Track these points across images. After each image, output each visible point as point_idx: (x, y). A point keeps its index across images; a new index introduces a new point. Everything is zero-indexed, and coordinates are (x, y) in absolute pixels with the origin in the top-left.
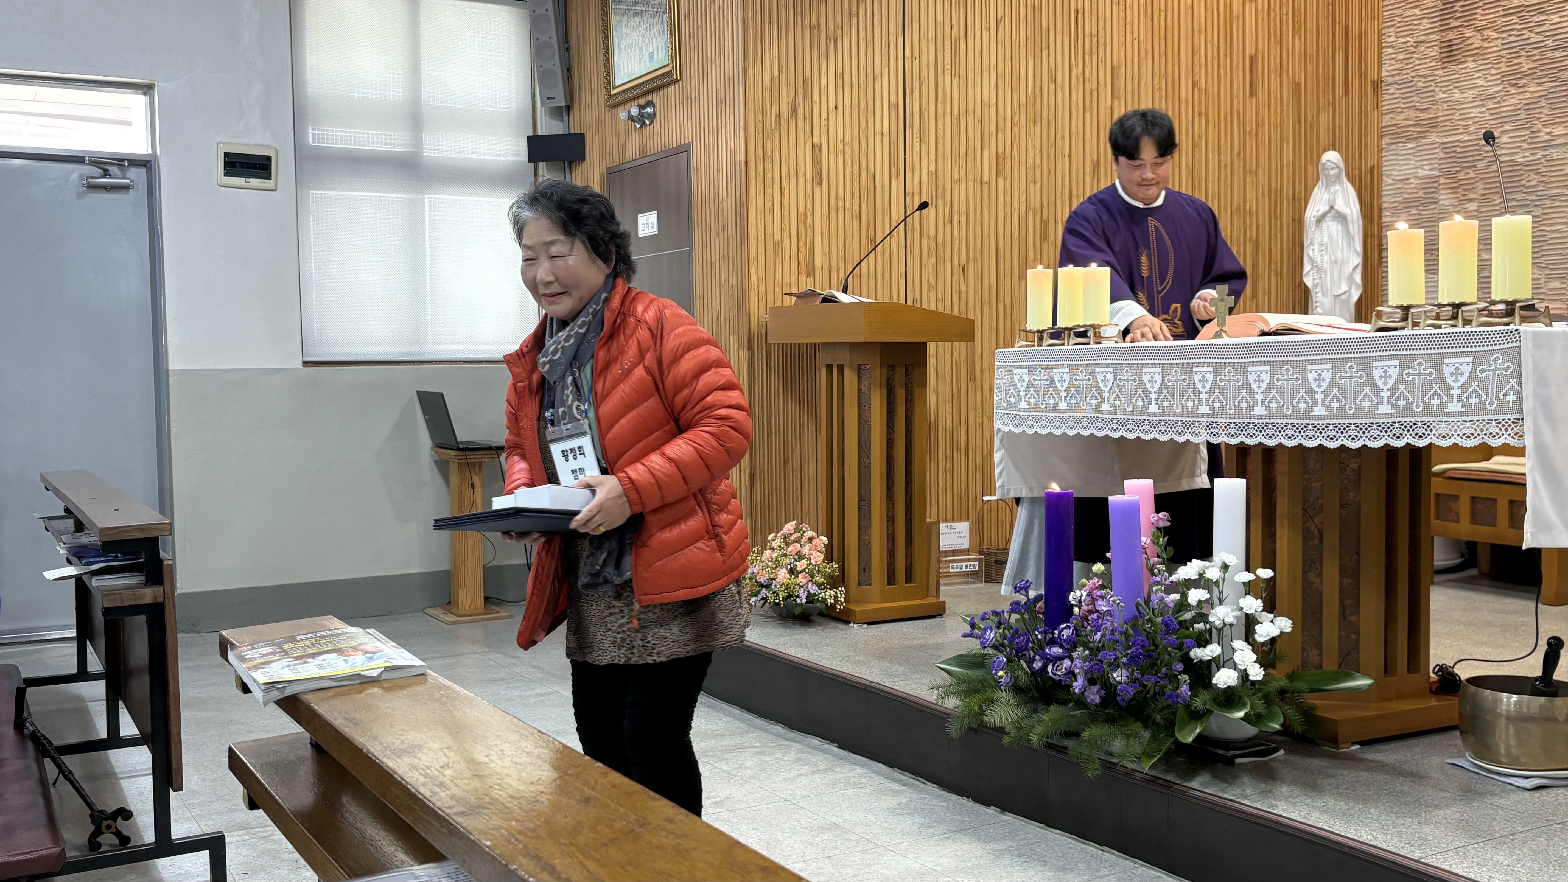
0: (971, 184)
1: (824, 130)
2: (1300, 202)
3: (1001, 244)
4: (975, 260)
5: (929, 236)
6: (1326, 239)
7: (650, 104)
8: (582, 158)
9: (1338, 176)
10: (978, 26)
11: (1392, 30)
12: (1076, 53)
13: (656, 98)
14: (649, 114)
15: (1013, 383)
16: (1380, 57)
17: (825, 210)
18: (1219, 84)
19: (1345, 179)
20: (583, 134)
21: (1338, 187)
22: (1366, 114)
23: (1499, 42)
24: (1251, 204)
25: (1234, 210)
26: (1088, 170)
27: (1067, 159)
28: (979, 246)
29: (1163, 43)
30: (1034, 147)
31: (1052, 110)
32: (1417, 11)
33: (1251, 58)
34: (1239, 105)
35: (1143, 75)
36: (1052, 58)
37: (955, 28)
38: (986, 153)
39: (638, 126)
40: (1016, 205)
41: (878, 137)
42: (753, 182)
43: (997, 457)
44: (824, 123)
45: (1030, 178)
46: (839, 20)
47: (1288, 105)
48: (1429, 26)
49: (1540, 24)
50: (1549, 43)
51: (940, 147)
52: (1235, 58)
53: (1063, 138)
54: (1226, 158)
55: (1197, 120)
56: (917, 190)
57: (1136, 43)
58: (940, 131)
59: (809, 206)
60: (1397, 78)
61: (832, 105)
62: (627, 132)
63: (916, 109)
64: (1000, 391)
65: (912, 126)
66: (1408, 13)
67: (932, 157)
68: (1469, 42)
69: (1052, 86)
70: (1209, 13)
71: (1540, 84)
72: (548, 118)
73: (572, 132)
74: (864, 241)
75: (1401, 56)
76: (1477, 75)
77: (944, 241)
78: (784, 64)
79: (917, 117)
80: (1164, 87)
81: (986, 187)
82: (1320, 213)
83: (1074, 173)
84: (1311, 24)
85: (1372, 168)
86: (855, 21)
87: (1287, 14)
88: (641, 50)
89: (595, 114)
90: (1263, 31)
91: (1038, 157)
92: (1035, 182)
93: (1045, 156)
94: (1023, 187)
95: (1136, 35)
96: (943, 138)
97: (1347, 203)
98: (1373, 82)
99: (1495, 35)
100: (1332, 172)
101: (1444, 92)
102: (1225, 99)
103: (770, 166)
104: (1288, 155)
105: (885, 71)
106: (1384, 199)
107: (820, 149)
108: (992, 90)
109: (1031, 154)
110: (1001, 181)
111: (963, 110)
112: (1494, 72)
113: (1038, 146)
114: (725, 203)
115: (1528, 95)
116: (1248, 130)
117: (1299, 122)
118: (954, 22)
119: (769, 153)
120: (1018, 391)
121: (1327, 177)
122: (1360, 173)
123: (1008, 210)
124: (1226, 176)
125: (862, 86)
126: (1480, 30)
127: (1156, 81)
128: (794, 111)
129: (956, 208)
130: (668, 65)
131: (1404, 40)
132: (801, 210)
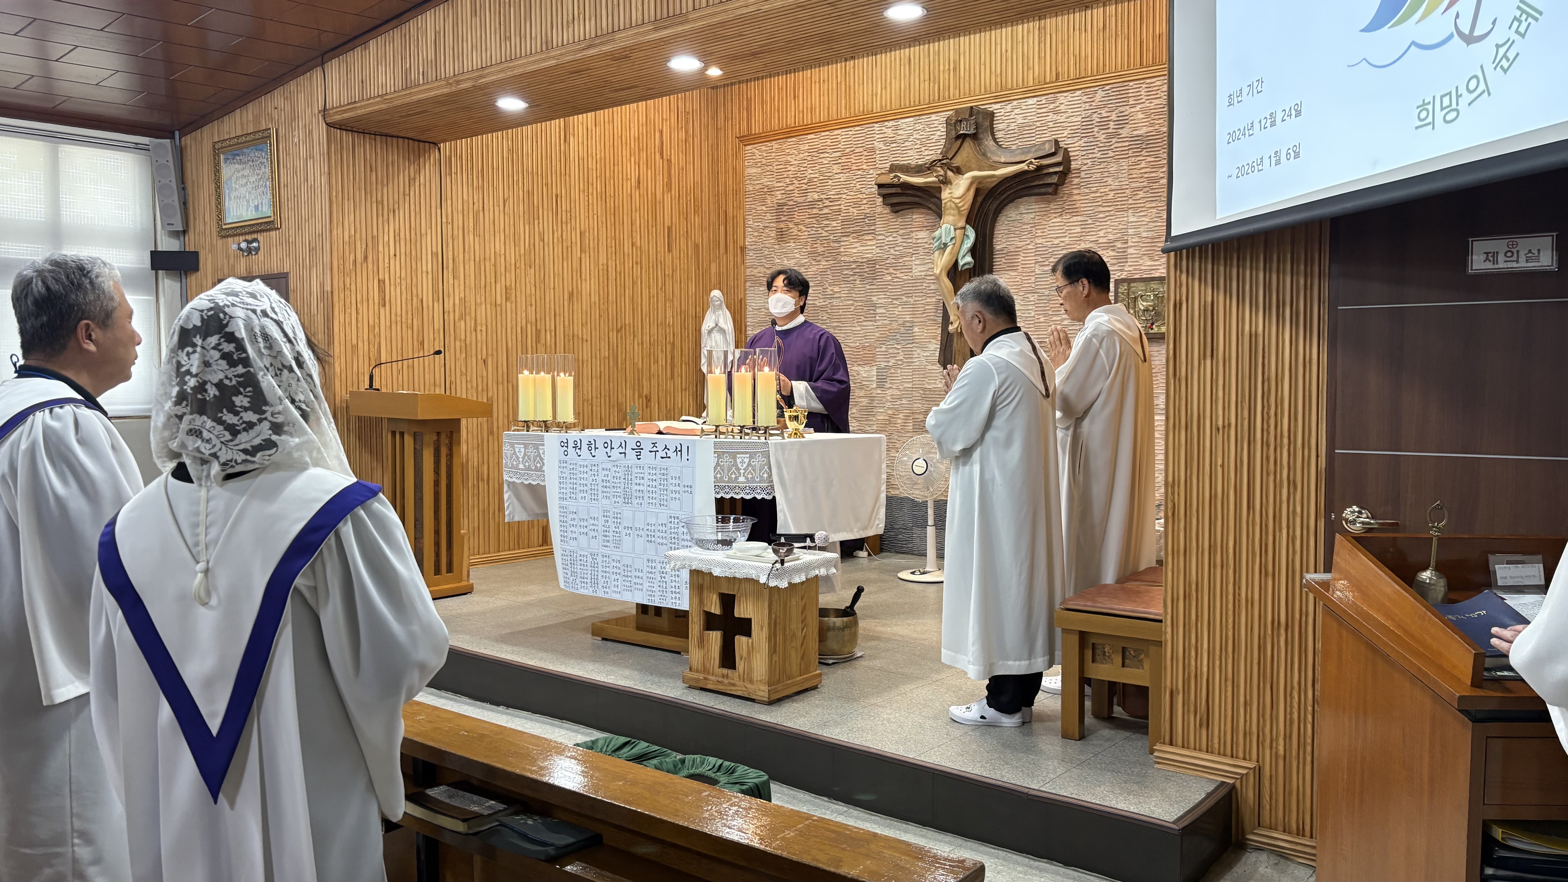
0: (488, 306)
1: (387, 270)
2: (699, 320)
3: (510, 345)
4: (492, 355)
5: (460, 340)
6: (714, 344)
7: (255, 240)
8: (196, 269)
9: (720, 305)
10: (491, 204)
11: (750, 217)
12: (557, 223)
13: (260, 237)
14: (255, 248)
15: (515, 453)
16: (744, 233)
17: (388, 324)
18: (649, 244)
19: (724, 307)
20: (198, 252)
21: (720, 312)
22: (737, 266)
23: (806, 233)
24: (670, 320)
25: (659, 324)
26: (566, 297)
27: (552, 290)
28: (495, 346)
29: (613, 217)
30: (530, 282)
31: (542, 259)
32: (764, 208)
33: (668, 228)
34: (661, 257)
35: (600, 238)
36: (541, 225)
37: (476, 204)
38: (498, 286)
39: (246, 254)
40: (519, 320)
41: (424, 275)
42: (337, 305)
43: (506, 496)
44: (387, 265)
45: (528, 303)
46: (396, 198)
47: (691, 258)
48: (770, 218)
49: (827, 226)
50: (831, 237)
51: (467, 281)
52: (658, 227)
53: (549, 277)
54: (654, 291)
55: (635, 266)
56: (451, 310)
57: (595, 216)
58: (466, 271)
59: (377, 321)
60: (754, 247)
61: (392, 253)
62: (236, 257)
63: (451, 257)
64: (507, 457)
65: (448, 268)
66: (758, 208)
67: (462, 288)
68: (791, 231)
69: (541, 243)
70: (642, 198)
71: (827, 261)
72: (167, 238)
73: (187, 250)
74: (415, 343)
75: (756, 234)
76: (796, 251)
77: (471, 343)
78: (358, 226)
79: (451, 261)
80: (614, 245)
81: (499, 308)
82: (710, 327)
83: (557, 300)
84: (705, 207)
85: (741, 300)
86: (407, 198)
87: (690, 201)
88: (248, 202)
89: (208, 239)
90: (675, 210)
91: (533, 289)
92: (531, 305)
93: (538, 289)
94: (524, 308)
95: (595, 212)
96: (470, 276)
97: (726, 323)
98: (741, 248)
99: (805, 229)
100: (716, 303)
101: (779, 259)
102: (653, 253)
103: (349, 294)
104: (692, 290)
105: (429, 231)
106: (748, 320)
107: (384, 283)
108: (502, 245)
109: (528, 287)
110: (508, 304)
111: (482, 258)
112: (804, 250)
113: (533, 281)
114: (316, 317)
115: (821, 267)
116: (667, 273)
117: (699, 269)
118: (475, 200)
119: (348, 286)
120: (518, 458)
121: (714, 306)
122: (735, 303)
123: (514, 323)
124: (654, 302)
125: (413, 241)
126: (797, 224)
127: (609, 242)
128: (366, 258)
129: (479, 321)
130: (270, 217)
131: (756, 224)
132: (371, 323)
